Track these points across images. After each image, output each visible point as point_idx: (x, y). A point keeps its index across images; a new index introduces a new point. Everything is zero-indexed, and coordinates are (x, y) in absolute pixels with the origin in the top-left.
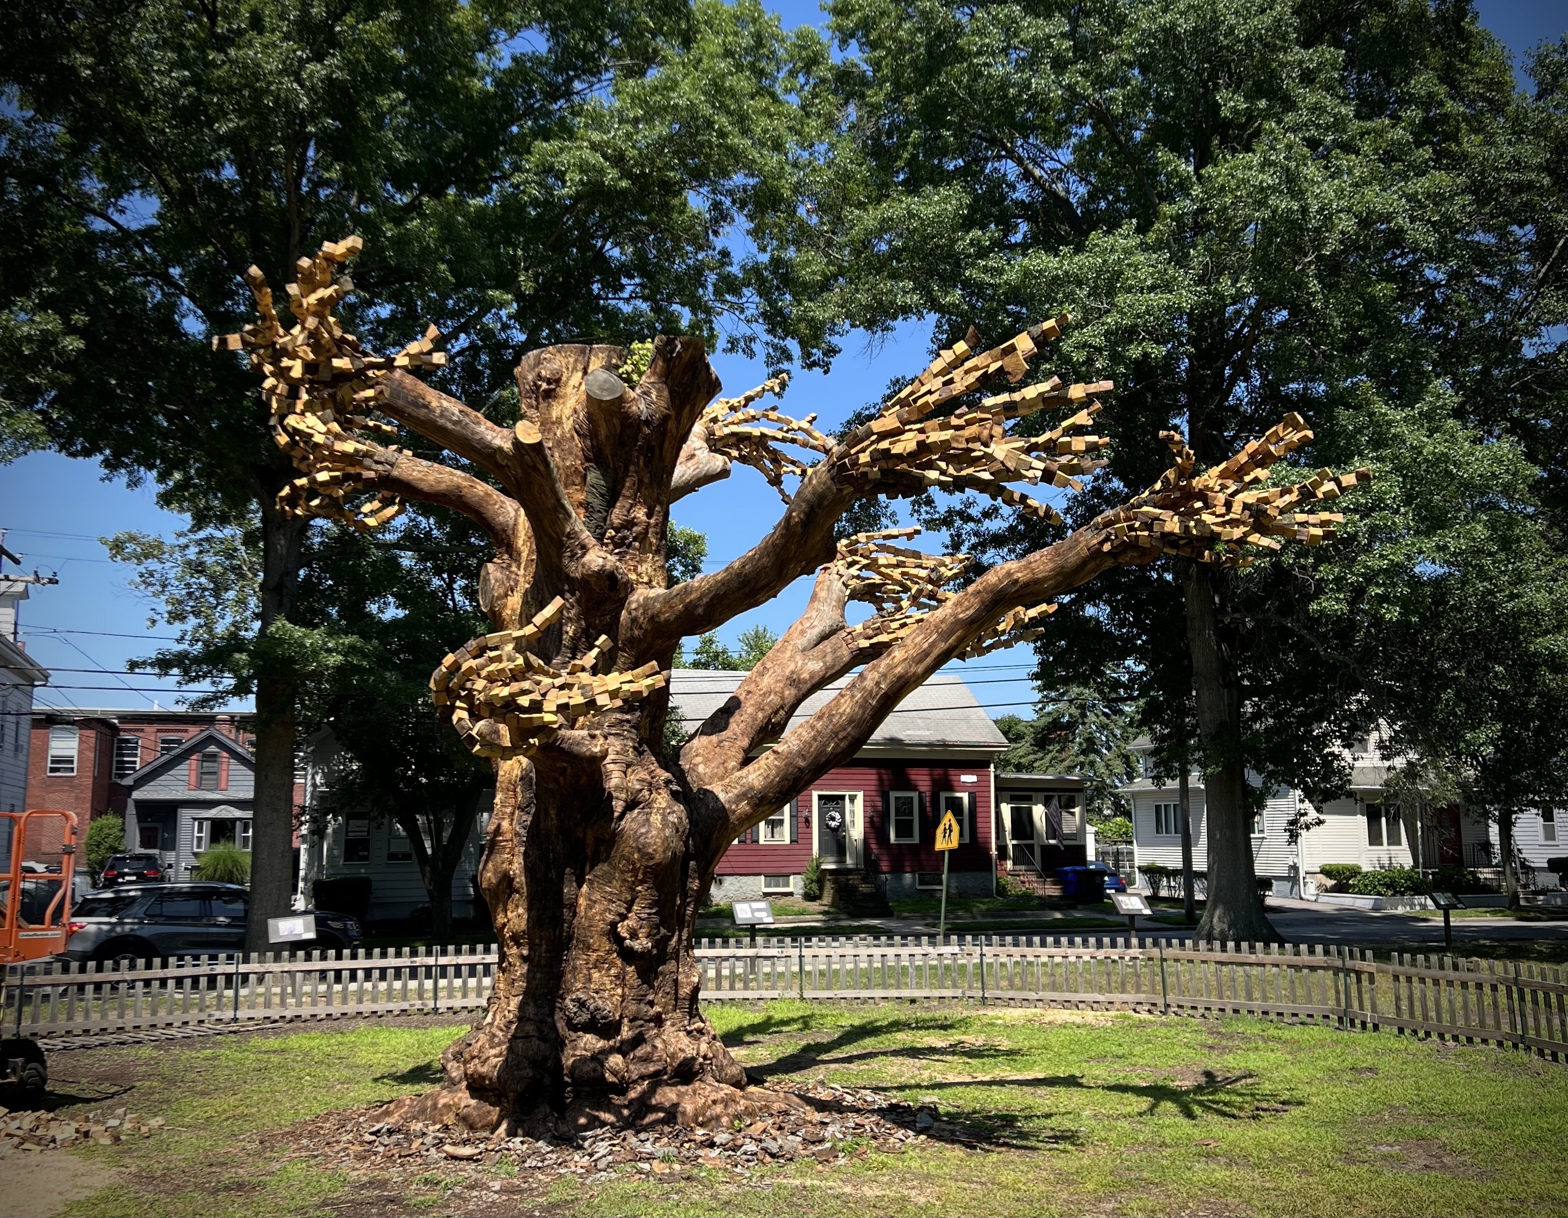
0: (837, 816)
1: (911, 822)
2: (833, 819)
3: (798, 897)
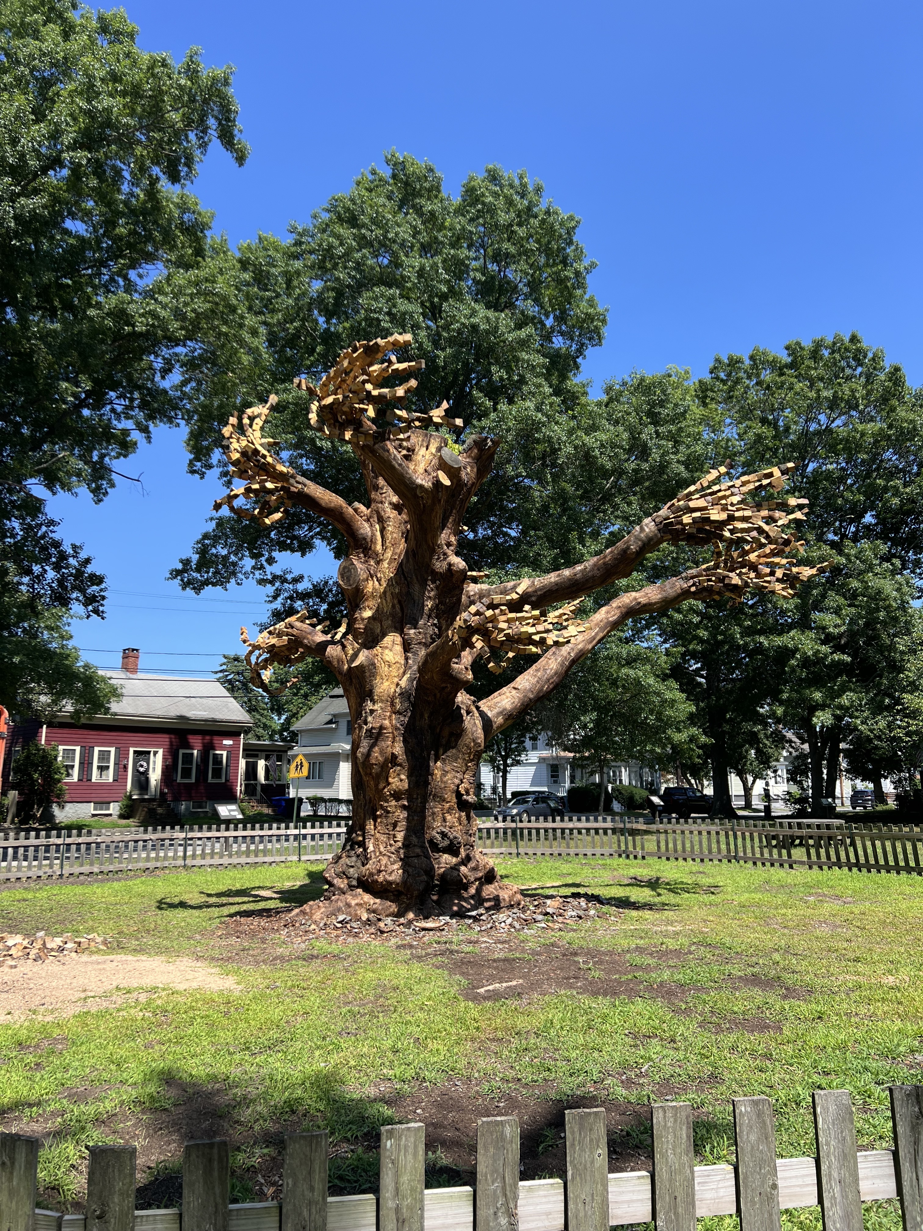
0: (145, 764)
1: (191, 769)
2: (142, 766)
3: (115, 817)
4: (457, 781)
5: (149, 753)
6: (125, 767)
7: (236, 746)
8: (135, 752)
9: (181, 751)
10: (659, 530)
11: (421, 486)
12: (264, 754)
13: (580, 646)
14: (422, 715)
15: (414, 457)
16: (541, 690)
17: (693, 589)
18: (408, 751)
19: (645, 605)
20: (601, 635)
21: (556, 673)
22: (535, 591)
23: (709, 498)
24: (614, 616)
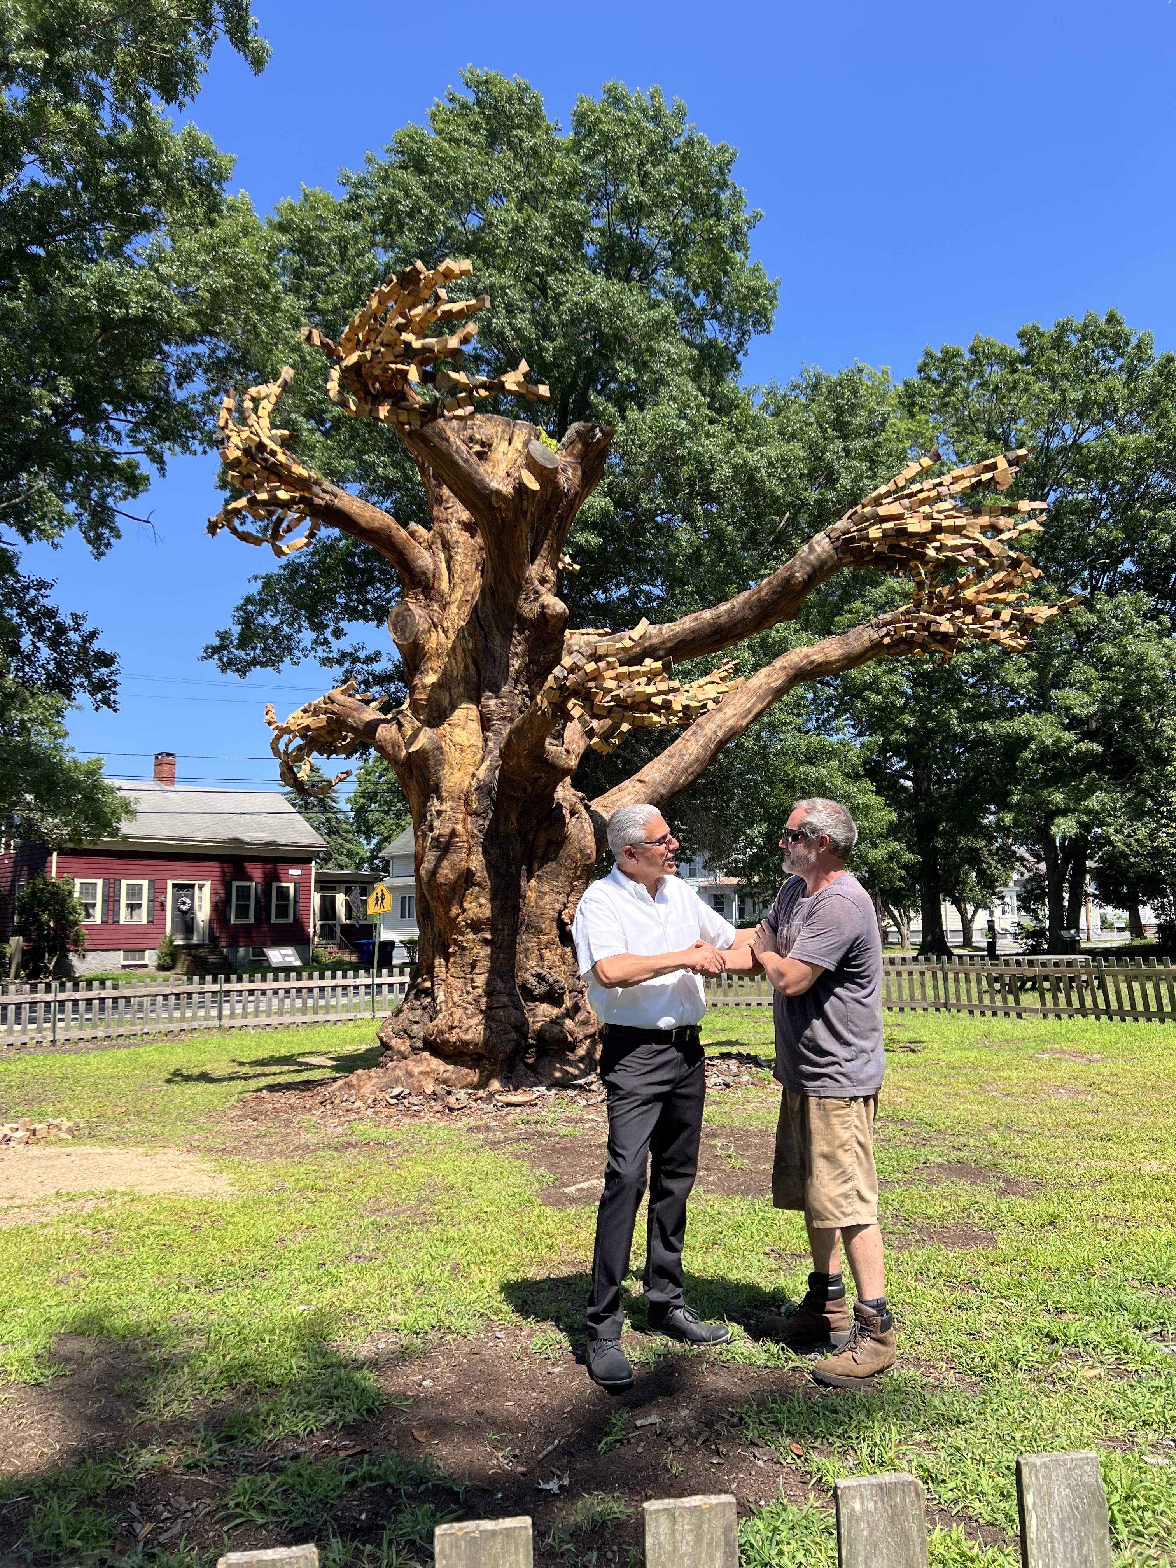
0: (188, 901)
1: (248, 906)
2: (184, 903)
3: (152, 969)
4: (559, 906)
5: (192, 886)
6: (163, 905)
7: (306, 877)
8: (175, 885)
9: (235, 884)
10: (836, 549)
11: (498, 492)
12: (343, 886)
13: (730, 723)
14: (508, 817)
15: (491, 455)
16: (675, 783)
17: (887, 640)
18: (490, 866)
19: (820, 665)
20: (760, 707)
21: (697, 760)
22: (663, 643)
23: (906, 501)
24: (777, 682)
